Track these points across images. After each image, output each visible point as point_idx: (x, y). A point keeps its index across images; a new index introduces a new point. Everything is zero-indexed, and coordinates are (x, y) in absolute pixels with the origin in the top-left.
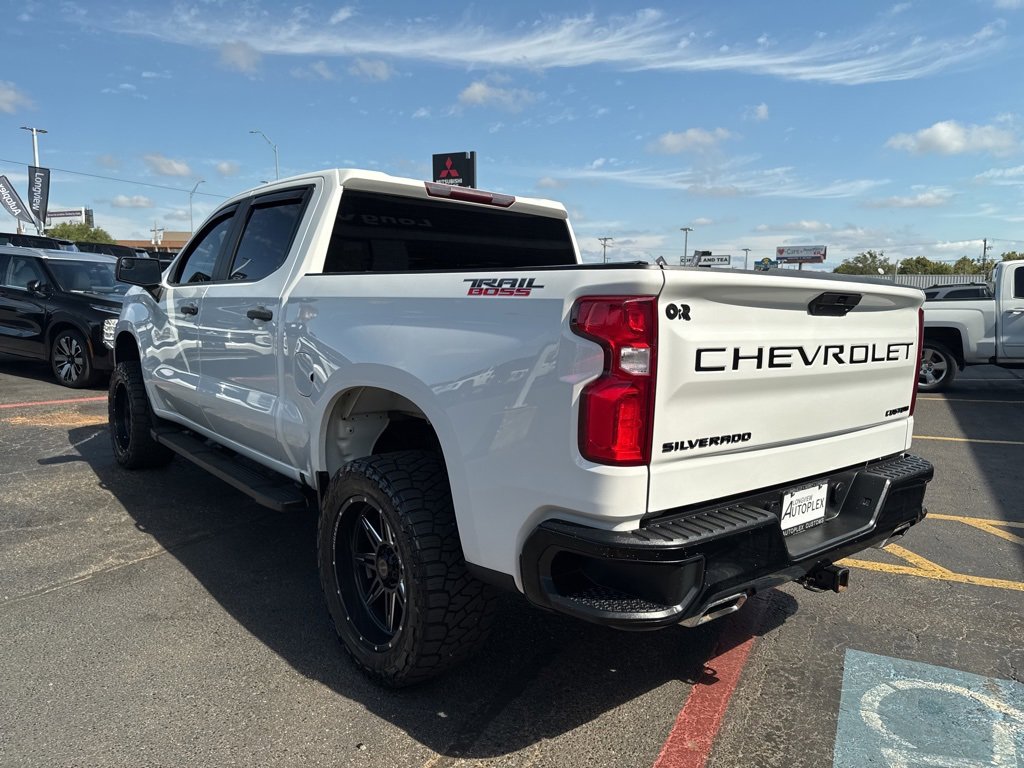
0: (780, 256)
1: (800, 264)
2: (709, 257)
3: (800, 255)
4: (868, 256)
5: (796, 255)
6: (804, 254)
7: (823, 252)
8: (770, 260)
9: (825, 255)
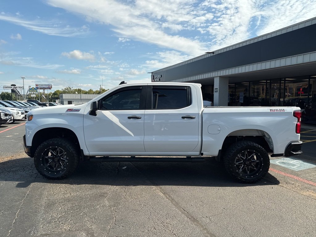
0: (37, 87)
1: (44, 90)
2: (15, 87)
3: (44, 87)
4: (69, 88)
5: (42, 87)
6: (45, 87)
7: (51, 86)
8: (34, 88)
9: (52, 87)
